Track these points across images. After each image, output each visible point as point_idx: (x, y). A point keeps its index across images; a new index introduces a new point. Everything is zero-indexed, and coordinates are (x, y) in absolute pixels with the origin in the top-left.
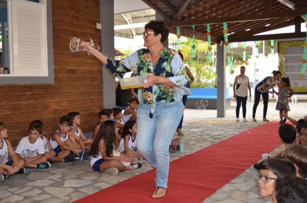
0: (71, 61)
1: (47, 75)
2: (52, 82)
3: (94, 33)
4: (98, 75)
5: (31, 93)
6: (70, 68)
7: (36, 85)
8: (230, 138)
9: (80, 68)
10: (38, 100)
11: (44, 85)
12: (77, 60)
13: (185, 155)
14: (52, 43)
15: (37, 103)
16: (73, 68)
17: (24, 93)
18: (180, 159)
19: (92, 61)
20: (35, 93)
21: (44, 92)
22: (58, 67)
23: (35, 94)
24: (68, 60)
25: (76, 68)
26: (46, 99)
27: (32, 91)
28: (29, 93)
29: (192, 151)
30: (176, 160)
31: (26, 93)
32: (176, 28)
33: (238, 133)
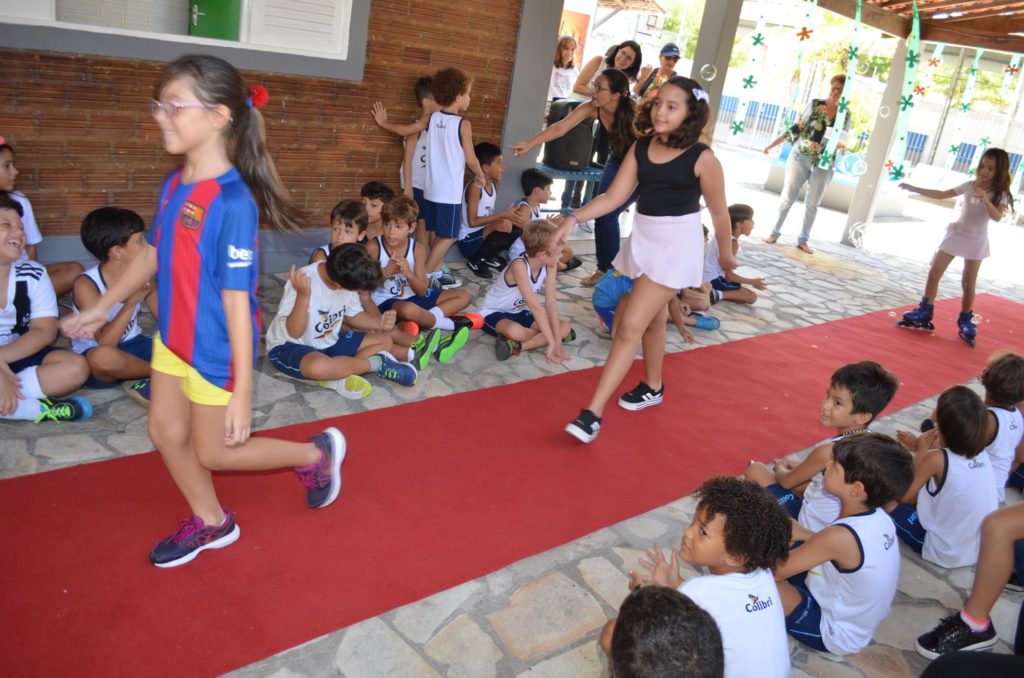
0: (424, 24)
1: (344, 57)
2: (356, 77)
4: (497, 74)
5: (293, 99)
6: (417, 45)
7: (310, 80)
9: (446, 49)
10: (311, 120)
11: (333, 83)
12: (439, 26)
15: (304, 128)
16: (425, 46)
19: (487, 34)
20: (303, 100)
21: (329, 102)
22: (381, 39)
23: (302, 103)
24: (414, 22)
25: (433, 48)
26: (333, 121)
27: (294, 94)
28: (286, 98)
31: (279, 98)
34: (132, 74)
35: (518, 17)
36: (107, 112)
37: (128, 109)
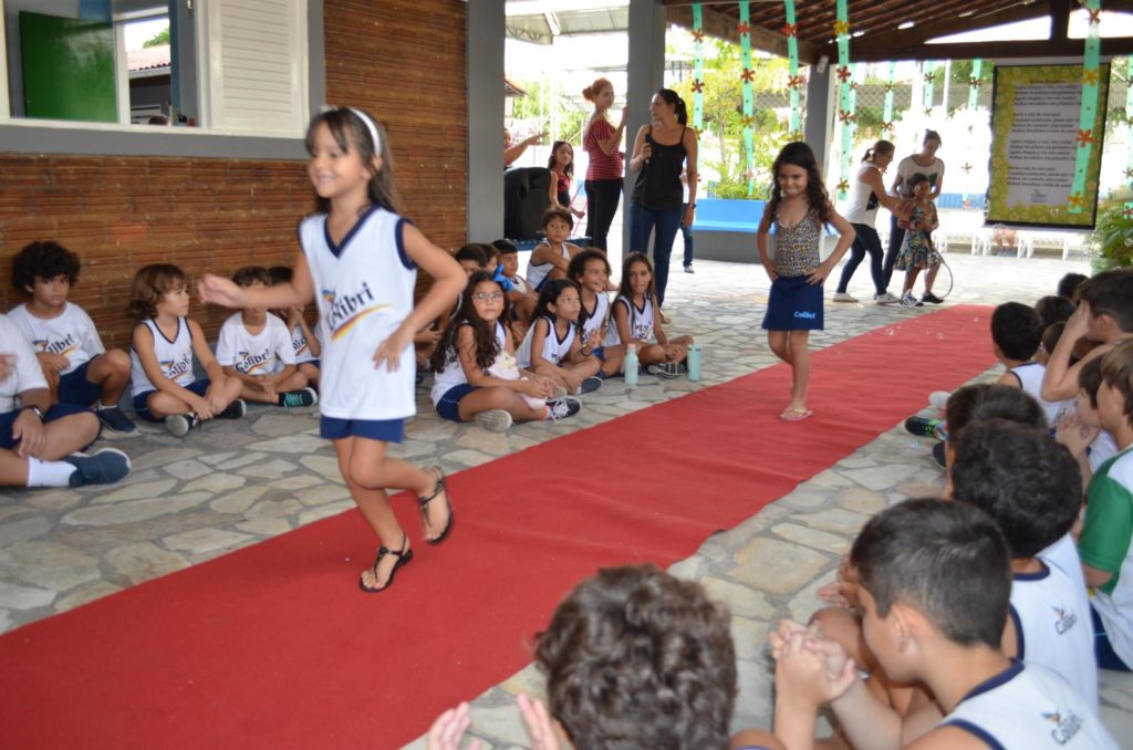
3: (445, 12)
4: (454, 140)
5: (261, 186)
7: (275, 164)
8: (836, 345)
9: (401, 118)
11: (298, 166)
13: (703, 385)
14: (321, 38)
15: (275, 217)
17: (240, 187)
18: (686, 397)
19: (438, 99)
20: (271, 186)
21: (296, 187)
23: (270, 190)
24: (368, 93)
26: (301, 207)
27: (261, 181)
28: (254, 186)
29: (724, 376)
30: (678, 399)
31: (246, 187)
32: (690, 8)
33: (858, 334)
34: (96, 173)
35: (464, 77)
36: (75, 218)
37: (96, 211)
